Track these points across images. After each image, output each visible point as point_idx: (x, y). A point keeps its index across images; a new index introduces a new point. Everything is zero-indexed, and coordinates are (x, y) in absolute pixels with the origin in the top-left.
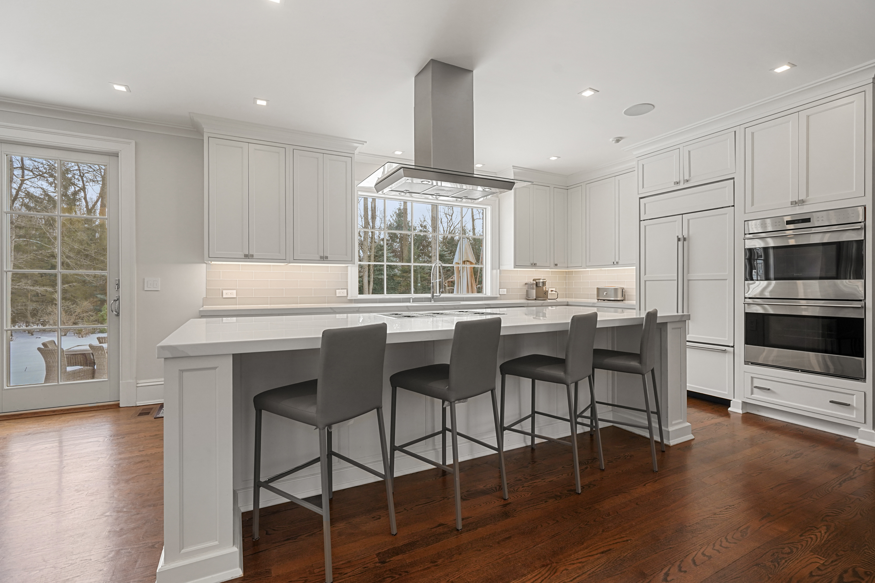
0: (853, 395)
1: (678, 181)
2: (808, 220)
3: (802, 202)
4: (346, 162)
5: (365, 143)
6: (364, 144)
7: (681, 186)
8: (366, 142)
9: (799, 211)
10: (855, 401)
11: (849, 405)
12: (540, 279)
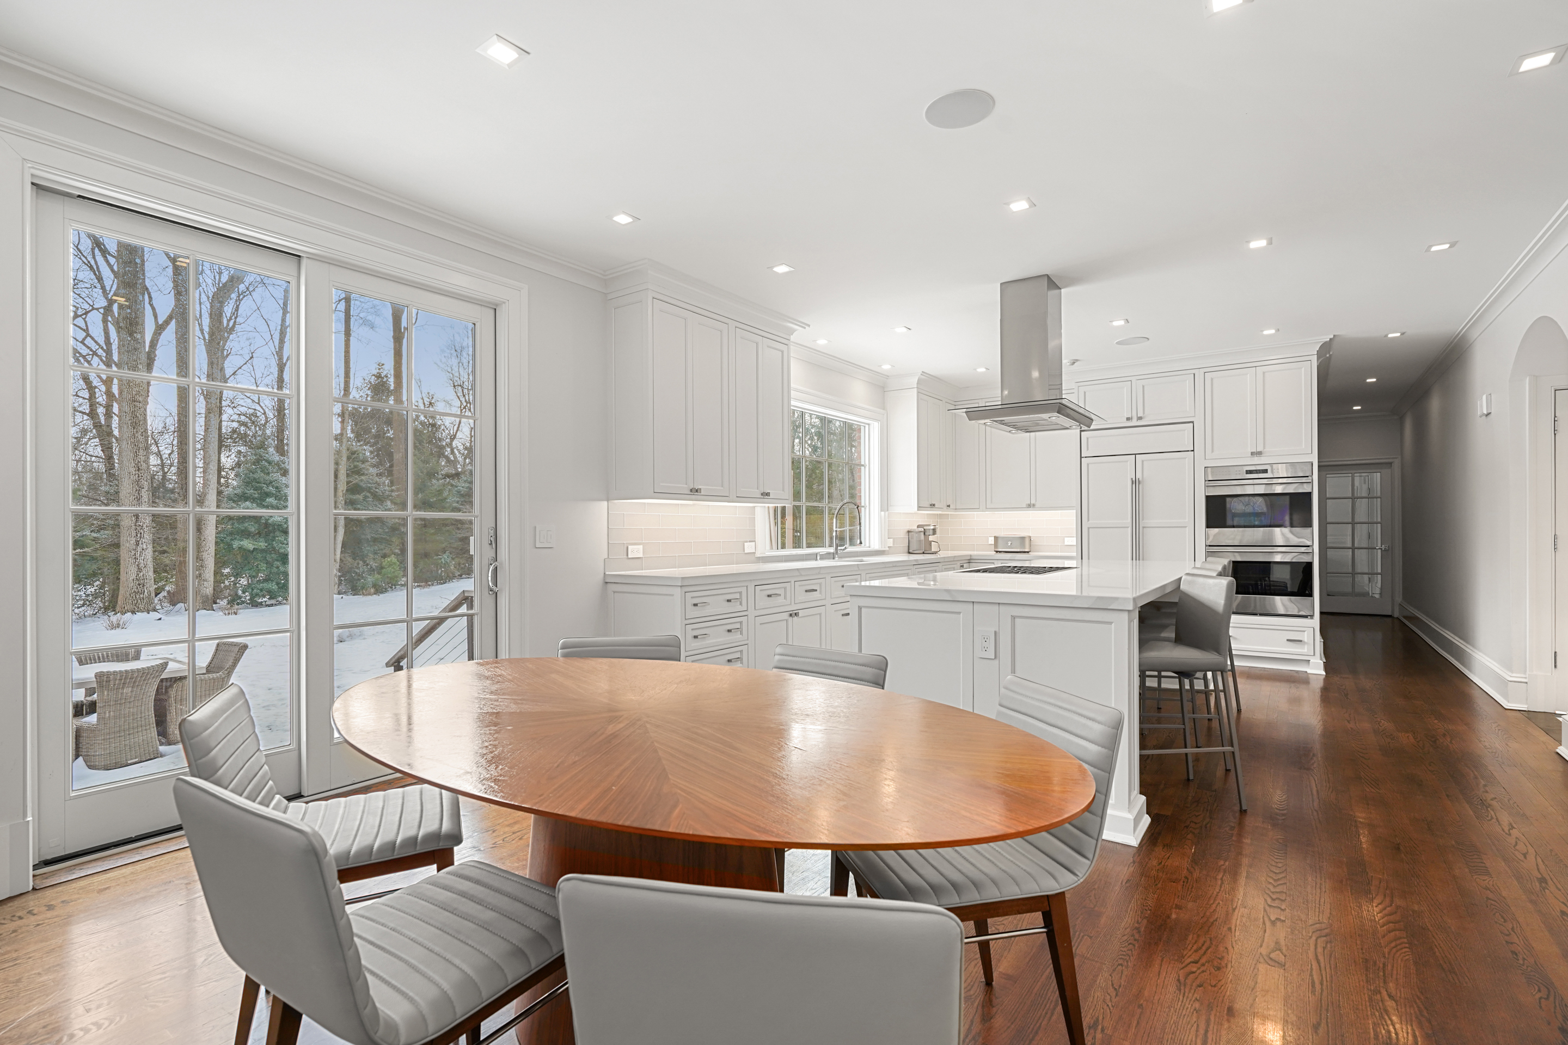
0: (1304, 631)
1: (1130, 416)
2: (1265, 471)
3: (1259, 453)
4: (782, 352)
5: (807, 327)
6: (805, 328)
7: (1134, 423)
8: (809, 326)
9: (1257, 463)
10: (1306, 637)
11: (1301, 641)
12: (929, 525)
